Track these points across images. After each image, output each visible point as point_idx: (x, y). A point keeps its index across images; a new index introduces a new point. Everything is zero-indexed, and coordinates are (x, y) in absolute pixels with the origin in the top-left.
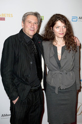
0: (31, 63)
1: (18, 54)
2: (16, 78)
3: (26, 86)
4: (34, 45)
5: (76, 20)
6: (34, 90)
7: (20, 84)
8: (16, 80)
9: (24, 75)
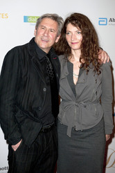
0: (45, 90)
1: (26, 75)
2: (20, 111)
3: (34, 123)
4: (50, 65)
5: (105, 23)
6: (45, 130)
7: (26, 120)
8: (18, 114)
9: (33, 107)
